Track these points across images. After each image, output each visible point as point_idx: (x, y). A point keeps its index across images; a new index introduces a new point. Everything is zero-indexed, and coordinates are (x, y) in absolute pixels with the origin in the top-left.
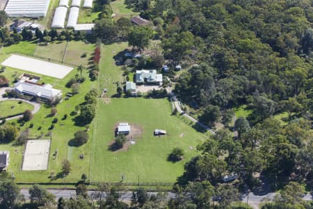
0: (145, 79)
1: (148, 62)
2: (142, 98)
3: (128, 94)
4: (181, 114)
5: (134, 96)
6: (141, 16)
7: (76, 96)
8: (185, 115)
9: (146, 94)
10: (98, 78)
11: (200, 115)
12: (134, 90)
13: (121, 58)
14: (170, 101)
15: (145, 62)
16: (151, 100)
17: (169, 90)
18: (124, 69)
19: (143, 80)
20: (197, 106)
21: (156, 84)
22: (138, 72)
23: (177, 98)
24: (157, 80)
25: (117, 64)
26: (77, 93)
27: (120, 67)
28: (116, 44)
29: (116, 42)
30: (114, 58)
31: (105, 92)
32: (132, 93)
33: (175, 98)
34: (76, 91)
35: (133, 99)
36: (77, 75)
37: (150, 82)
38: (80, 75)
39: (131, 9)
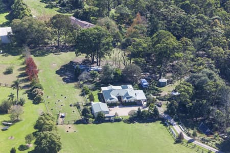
0: (119, 98)
1: (116, 74)
2: (122, 123)
3: (100, 119)
4: (190, 142)
7: (17, 124)
8: (196, 142)
9: (128, 118)
10: (44, 97)
11: (219, 143)
12: (108, 113)
13: (70, 73)
14: (165, 125)
15: (112, 76)
16: (137, 125)
17: (162, 110)
18: (80, 86)
19: (116, 100)
20: (208, 130)
21: (137, 103)
22: (104, 89)
23: (175, 120)
24: (138, 98)
25: (66, 81)
26: (18, 121)
27: (73, 85)
29: (51, 52)
30: (57, 72)
31: (62, 117)
32: (106, 115)
33: (172, 121)
34: (16, 118)
35: (109, 124)
36: (12, 96)
37: (127, 101)
38: (16, 95)
39: (54, 9)
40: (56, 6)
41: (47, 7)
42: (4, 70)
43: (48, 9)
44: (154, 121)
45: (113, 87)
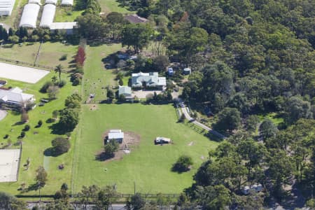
0: (144, 83)
1: (147, 63)
2: (139, 104)
3: (121, 100)
4: (190, 122)
5: (130, 102)
6: (138, 14)
7: (53, 101)
8: (195, 122)
9: (145, 100)
10: (83, 82)
11: (215, 123)
12: (129, 95)
13: (111, 62)
14: (175, 107)
15: (144, 64)
16: (152, 106)
17: (175, 95)
18: (116, 72)
19: (140, 84)
21: (159, 88)
22: (134, 75)
23: (185, 103)
24: (160, 84)
25: (107, 67)
26: (54, 99)
27: (111, 71)
28: (105, 45)
29: (106, 43)
30: (103, 60)
31: (91, 97)
32: (127, 97)
33: (182, 104)
34: (53, 97)
35: (128, 105)
36: (54, 78)
37: (150, 85)
38: (58, 78)
39: (126, 7)
40: (127, 5)
41: (120, 6)
42: (60, 57)
43: (119, 8)
44: (167, 103)
45: (142, 74)
